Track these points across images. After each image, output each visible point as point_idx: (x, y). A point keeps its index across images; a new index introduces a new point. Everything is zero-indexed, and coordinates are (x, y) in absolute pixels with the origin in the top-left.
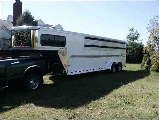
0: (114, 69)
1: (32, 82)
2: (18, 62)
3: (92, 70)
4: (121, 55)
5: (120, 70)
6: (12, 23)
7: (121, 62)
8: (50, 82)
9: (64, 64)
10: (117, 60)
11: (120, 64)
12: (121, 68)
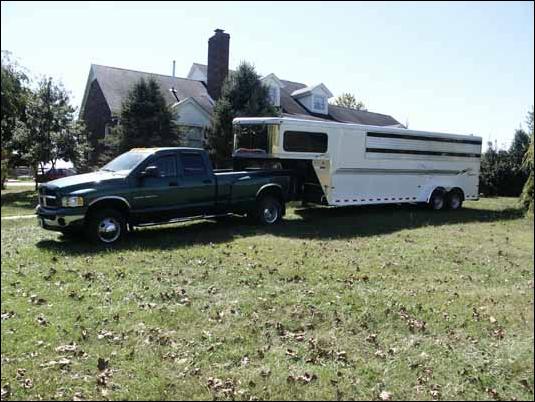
0: (438, 204)
1: (266, 211)
2: (248, 177)
3: (390, 199)
4: (464, 171)
5: (456, 206)
6: (202, 85)
7: (460, 189)
8: (297, 217)
9: (323, 185)
10: (448, 183)
11: (458, 193)
12: (461, 204)
